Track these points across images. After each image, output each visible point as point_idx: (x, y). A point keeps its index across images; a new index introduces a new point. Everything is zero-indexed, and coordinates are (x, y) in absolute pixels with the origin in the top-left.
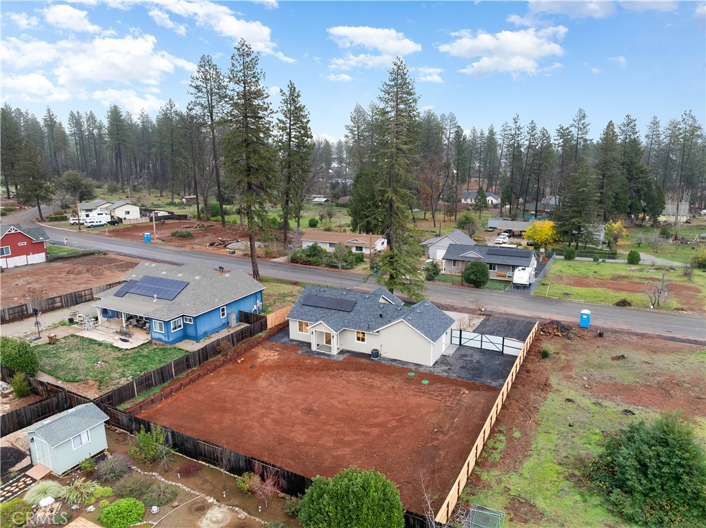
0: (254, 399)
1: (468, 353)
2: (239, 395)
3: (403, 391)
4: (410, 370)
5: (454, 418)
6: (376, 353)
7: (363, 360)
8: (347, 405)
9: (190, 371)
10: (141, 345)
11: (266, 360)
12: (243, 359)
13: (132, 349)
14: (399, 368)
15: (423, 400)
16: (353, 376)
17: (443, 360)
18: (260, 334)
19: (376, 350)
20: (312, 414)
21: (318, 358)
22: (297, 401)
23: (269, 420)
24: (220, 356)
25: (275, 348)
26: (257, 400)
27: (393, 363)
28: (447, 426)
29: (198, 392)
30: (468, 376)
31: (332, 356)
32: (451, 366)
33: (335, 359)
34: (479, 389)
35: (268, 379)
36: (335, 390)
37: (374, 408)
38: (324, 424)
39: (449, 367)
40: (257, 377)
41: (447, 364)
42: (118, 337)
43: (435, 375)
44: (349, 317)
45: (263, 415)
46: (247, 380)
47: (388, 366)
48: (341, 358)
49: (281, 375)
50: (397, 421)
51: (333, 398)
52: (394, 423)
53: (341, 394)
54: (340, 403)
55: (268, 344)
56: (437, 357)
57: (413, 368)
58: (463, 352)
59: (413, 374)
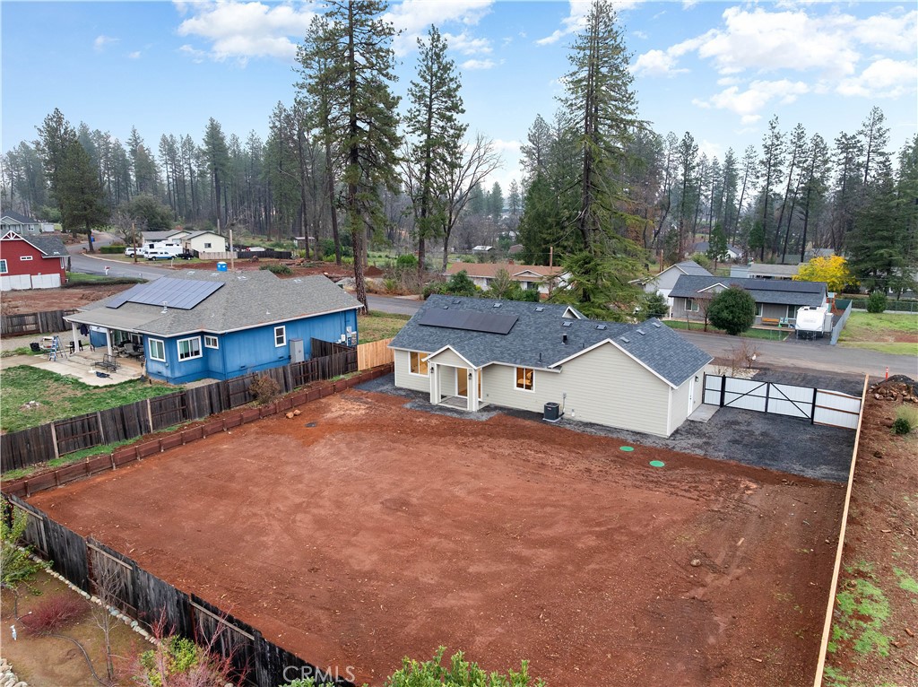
0: (293, 478)
1: (740, 418)
2: (266, 468)
3: (610, 478)
4: (625, 443)
5: (734, 536)
6: (553, 411)
7: (528, 423)
8: (485, 497)
9: (188, 422)
10: (126, 383)
11: (341, 417)
12: (297, 412)
13: (106, 386)
14: (600, 438)
15: (657, 496)
16: (504, 447)
17: (690, 428)
18: (342, 376)
19: (554, 404)
20: (403, 511)
21: (441, 416)
22: (379, 486)
23: (308, 518)
24: (255, 403)
25: (365, 400)
26: (297, 478)
27: (588, 429)
28: (722, 555)
29: (186, 461)
30: (749, 456)
31: (468, 413)
32: (710, 438)
33: (472, 417)
34: (780, 482)
35: (332, 445)
36: (464, 469)
37: (543, 506)
38: (428, 533)
39: (704, 440)
40: (315, 441)
41: (700, 434)
42: (93, 371)
43: (677, 454)
44: (503, 343)
45: (298, 508)
46: (293, 444)
47: (578, 434)
48: (485, 417)
49: (361, 439)
50: (599, 535)
51: (459, 483)
52: (591, 541)
53: (476, 477)
54: (469, 493)
55: (355, 392)
56: (679, 424)
57: (630, 439)
58: (730, 416)
59: (631, 449)
